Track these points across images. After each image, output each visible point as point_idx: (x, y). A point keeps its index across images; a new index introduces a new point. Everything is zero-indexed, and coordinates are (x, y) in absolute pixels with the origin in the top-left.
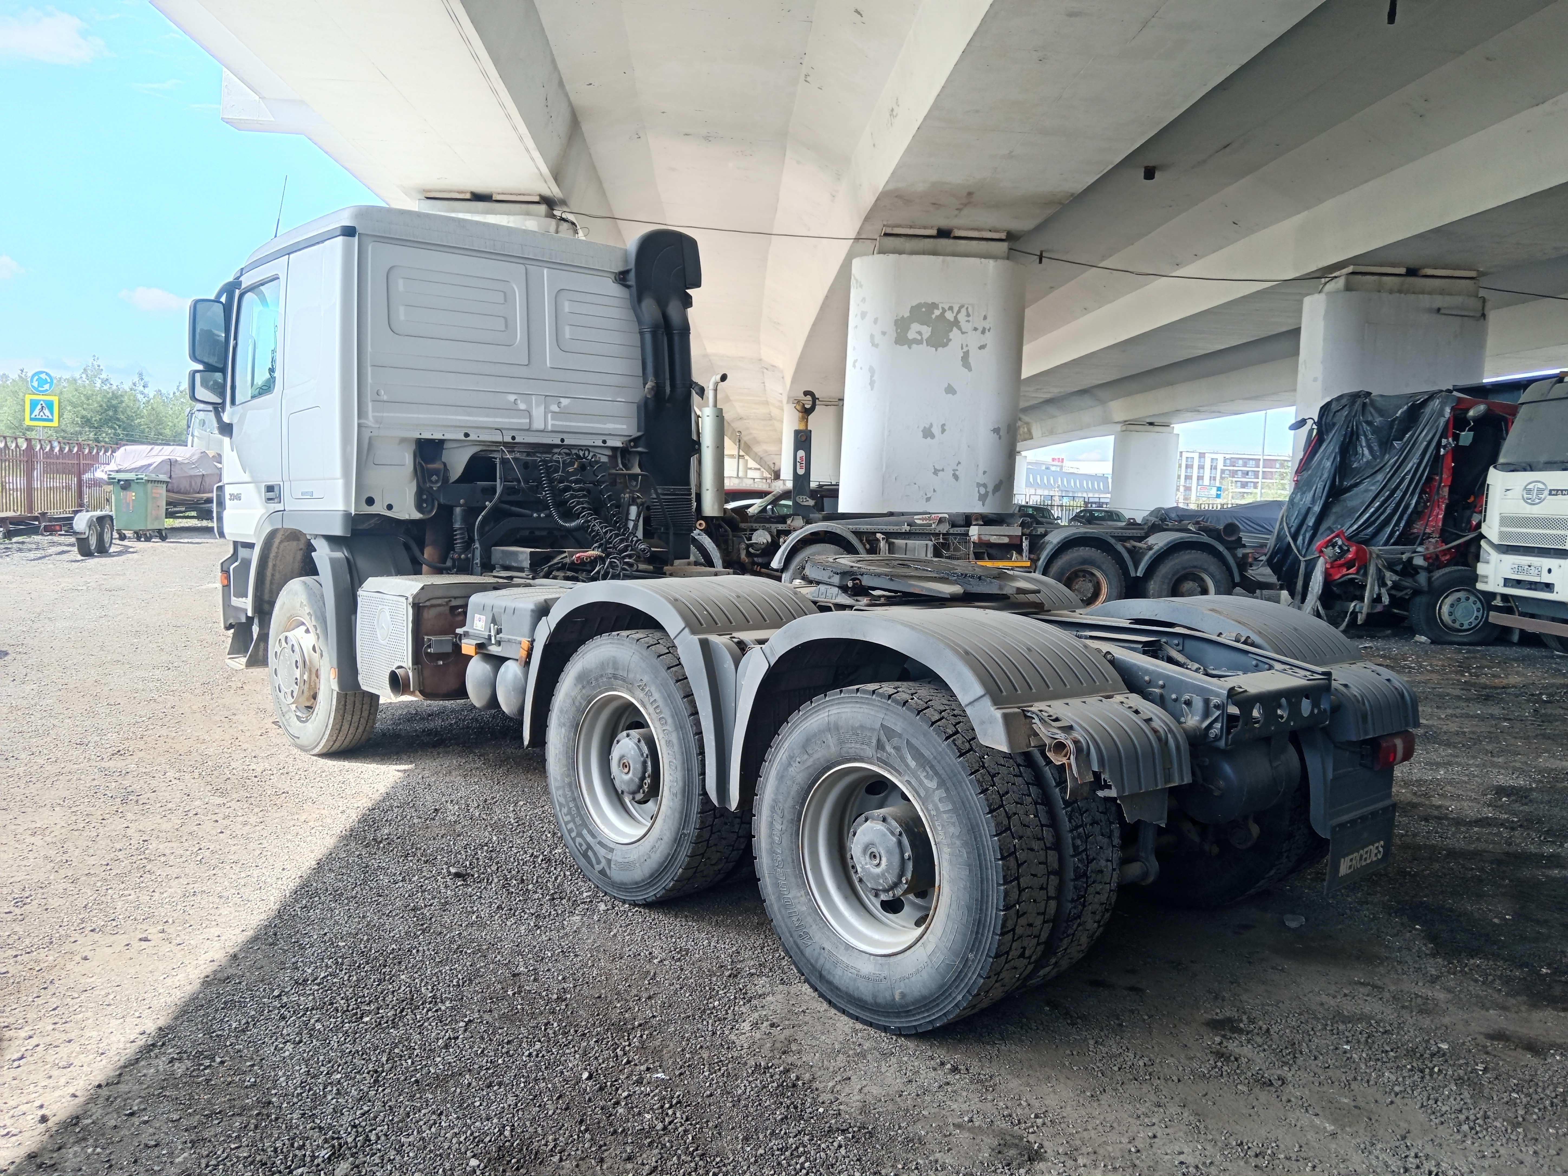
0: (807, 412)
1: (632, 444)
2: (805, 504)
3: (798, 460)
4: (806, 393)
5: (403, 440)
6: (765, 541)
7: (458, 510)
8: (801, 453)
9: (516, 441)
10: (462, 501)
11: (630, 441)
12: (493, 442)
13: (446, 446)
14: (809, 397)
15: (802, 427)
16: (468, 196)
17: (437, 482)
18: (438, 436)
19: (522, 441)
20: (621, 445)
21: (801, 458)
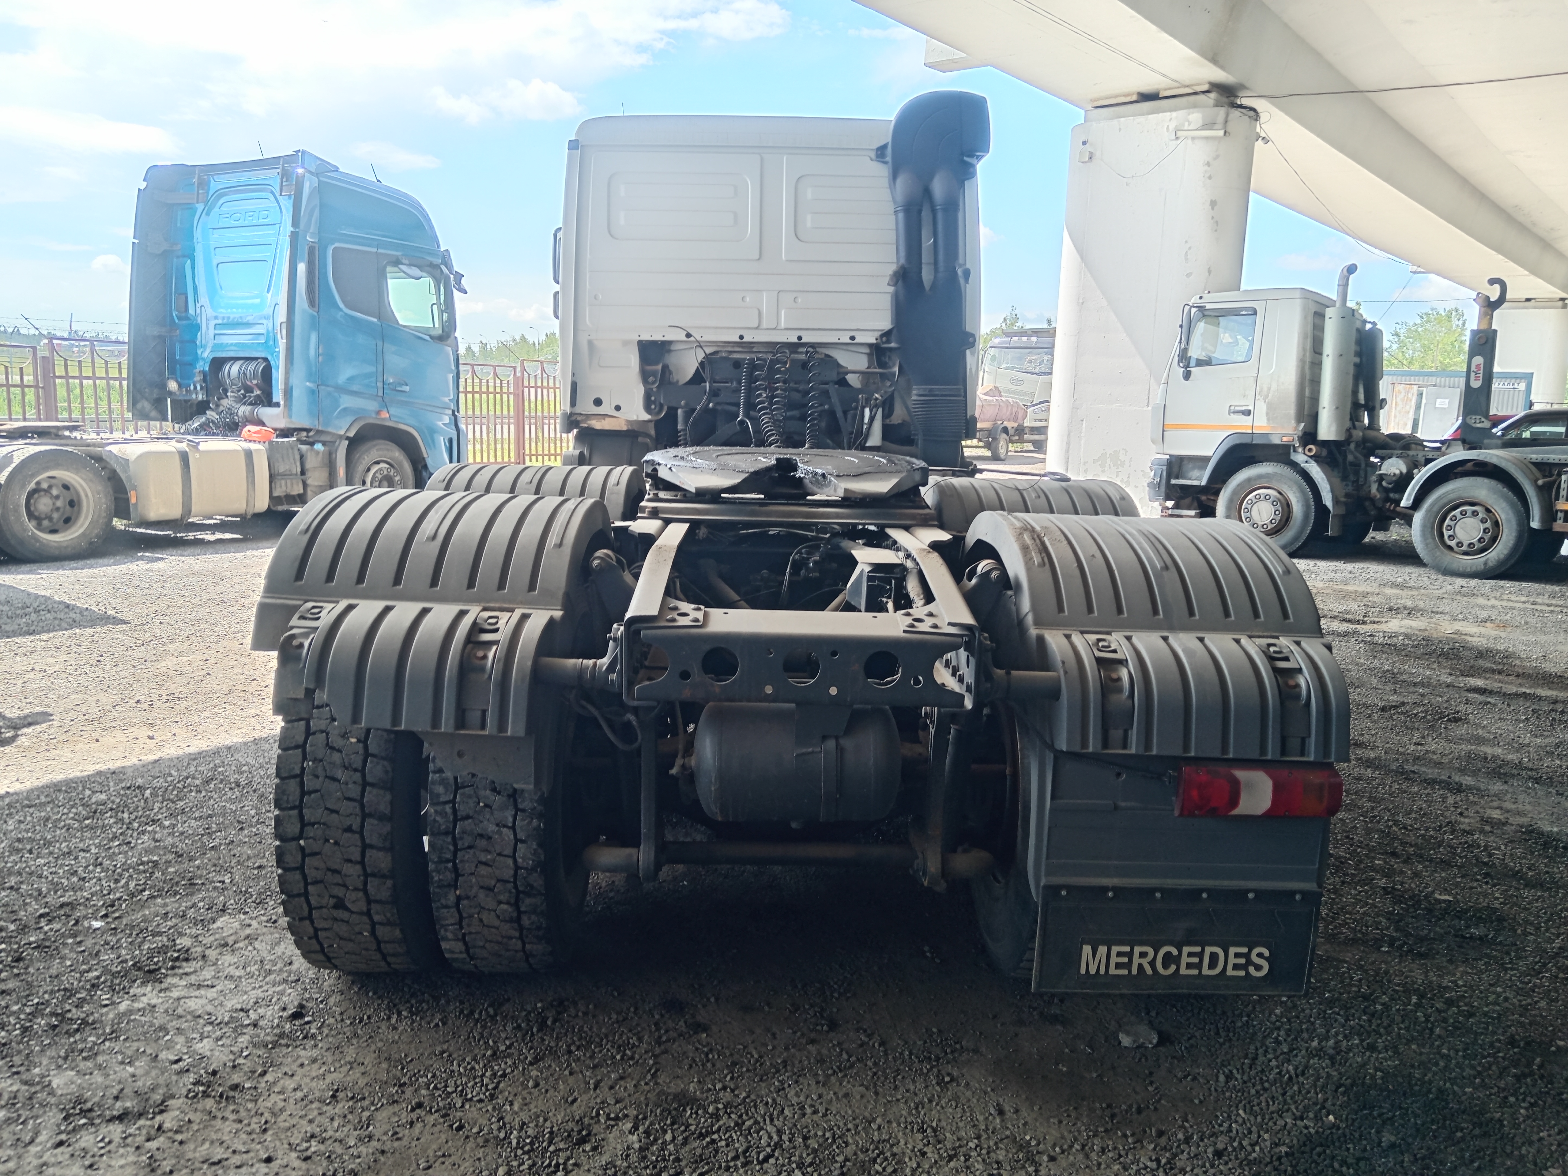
0: (1491, 306)
1: (884, 339)
2: (1479, 425)
3: (1473, 368)
4: (1492, 282)
5: (626, 343)
6: (1397, 472)
7: (680, 411)
8: (1478, 360)
9: (745, 340)
10: (683, 403)
11: (882, 336)
12: (729, 342)
13: (673, 347)
14: (1497, 287)
15: (1484, 326)
16: (1134, 98)
17: (654, 383)
18: (658, 337)
19: (751, 340)
20: (874, 341)
21: (1478, 366)
